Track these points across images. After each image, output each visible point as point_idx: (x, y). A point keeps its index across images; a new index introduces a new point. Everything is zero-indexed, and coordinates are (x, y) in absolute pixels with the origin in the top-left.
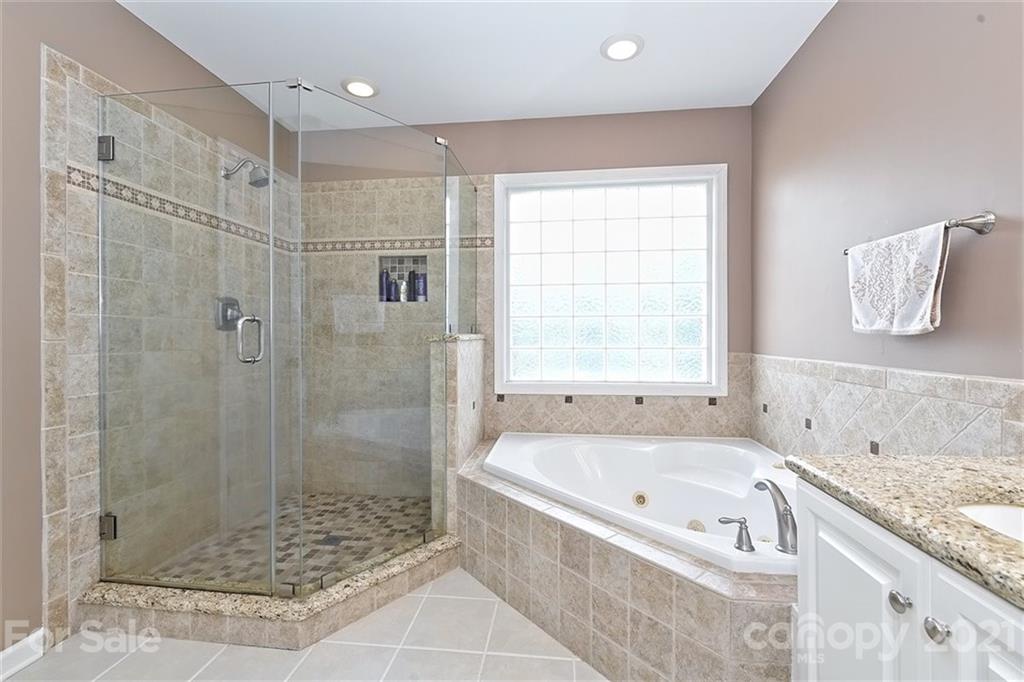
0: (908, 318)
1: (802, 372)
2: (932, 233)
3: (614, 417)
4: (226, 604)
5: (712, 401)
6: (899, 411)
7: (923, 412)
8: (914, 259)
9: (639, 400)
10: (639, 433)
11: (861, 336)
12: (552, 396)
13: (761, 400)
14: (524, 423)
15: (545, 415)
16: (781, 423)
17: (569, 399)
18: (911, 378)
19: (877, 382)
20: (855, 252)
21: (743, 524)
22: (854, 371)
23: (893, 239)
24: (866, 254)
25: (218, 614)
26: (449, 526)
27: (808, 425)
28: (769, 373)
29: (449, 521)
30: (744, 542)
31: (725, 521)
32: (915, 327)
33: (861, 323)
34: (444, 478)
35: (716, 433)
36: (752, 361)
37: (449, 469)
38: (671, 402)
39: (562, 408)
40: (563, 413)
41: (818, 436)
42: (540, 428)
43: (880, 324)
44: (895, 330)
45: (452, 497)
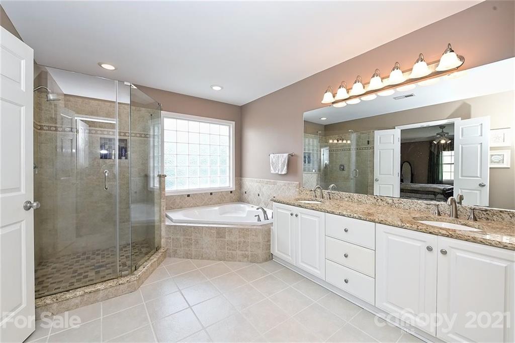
0: (282, 171)
1: (257, 182)
2: (286, 155)
3: (204, 200)
4: (99, 286)
5: (231, 192)
6: (279, 189)
7: (283, 189)
8: (283, 160)
9: (211, 194)
10: (211, 204)
11: (272, 174)
12: (183, 195)
13: (244, 190)
14: (172, 206)
15: (180, 202)
16: (251, 196)
17: (188, 196)
18: (281, 183)
19: (275, 184)
20: (272, 156)
21: (258, 216)
22: (270, 182)
23: (279, 155)
24: (274, 157)
25: (99, 290)
26: (162, 244)
27: (259, 195)
28: (247, 183)
29: (162, 242)
30: (259, 220)
31: (256, 216)
32: (284, 173)
33: (273, 172)
34: (160, 227)
35: (233, 201)
36: (241, 180)
37: (162, 224)
38: (220, 193)
39: (186, 199)
40: (186, 201)
41: (261, 198)
42: (178, 207)
43: (277, 172)
44: (280, 173)
45: (163, 233)
